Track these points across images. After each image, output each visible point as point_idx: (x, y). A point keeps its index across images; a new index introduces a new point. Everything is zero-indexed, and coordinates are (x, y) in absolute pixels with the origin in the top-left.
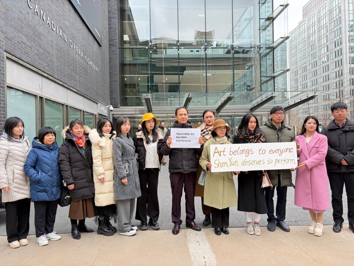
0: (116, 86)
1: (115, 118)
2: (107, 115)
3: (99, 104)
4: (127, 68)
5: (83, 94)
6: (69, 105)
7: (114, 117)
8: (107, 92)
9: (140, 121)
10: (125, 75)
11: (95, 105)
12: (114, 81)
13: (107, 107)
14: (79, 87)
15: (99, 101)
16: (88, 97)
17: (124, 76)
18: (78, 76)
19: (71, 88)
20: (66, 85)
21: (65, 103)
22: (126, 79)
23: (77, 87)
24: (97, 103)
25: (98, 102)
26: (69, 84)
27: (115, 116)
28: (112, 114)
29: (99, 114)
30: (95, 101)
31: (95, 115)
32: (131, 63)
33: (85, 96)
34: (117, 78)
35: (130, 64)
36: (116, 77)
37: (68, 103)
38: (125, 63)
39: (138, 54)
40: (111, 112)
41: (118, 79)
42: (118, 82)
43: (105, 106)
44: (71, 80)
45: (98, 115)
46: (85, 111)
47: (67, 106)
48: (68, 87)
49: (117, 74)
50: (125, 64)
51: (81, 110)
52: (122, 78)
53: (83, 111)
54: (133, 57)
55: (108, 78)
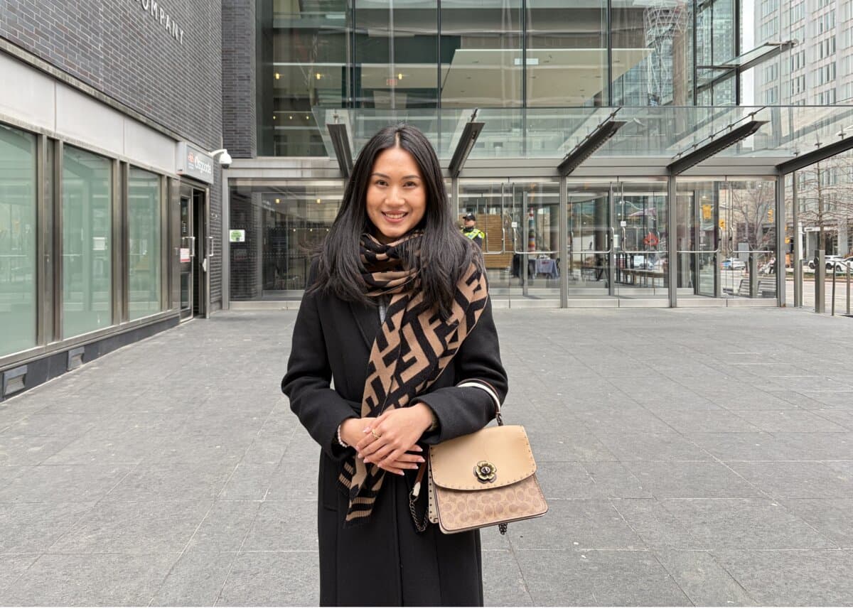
0: (246, 94)
1: (238, 190)
2: (211, 181)
3: (183, 145)
4: (283, 43)
5: (121, 107)
6: (63, 137)
7: (236, 187)
8: (214, 111)
9: (319, 201)
10: (275, 64)
11: (170, 145)
12: (241, 79)
13: (213, 154)
14: (105, 79)
15: (184, 134)
16: (142, 118)
17: (273, 66)
18: (101, 42)
19: (74, 82)
20: (51, 67)
21: (42, 129)
22: (277, 76)
23: (97, 81)
24: (176, 141)
25: (178, 138)
26: (62, 65)
27: (239, 183)
28: (229, 179)
29: (183, 176)
30: (167, 132)
31: (169, 178)
32: (295, 26)
33: (130, 112)
34: (250, 67)
35: (291, 31)
36: (246, 66)
37: (58, 132)
38: (275, 27)
39: (318, 6)
40: (225, 171)
41: (253, 73)
42: (253, 80)
43: (205, 152)
44: (70, 53)
45: (179, 178)
46: (129, 162)
47: (53, 141)
48: (59, 74)
49: (248, 58)
50: (277, 31)
51: (112, 160)
52: (266, 74)
53: (123, 163)
54: (302, 10)
55: (219, 66)
